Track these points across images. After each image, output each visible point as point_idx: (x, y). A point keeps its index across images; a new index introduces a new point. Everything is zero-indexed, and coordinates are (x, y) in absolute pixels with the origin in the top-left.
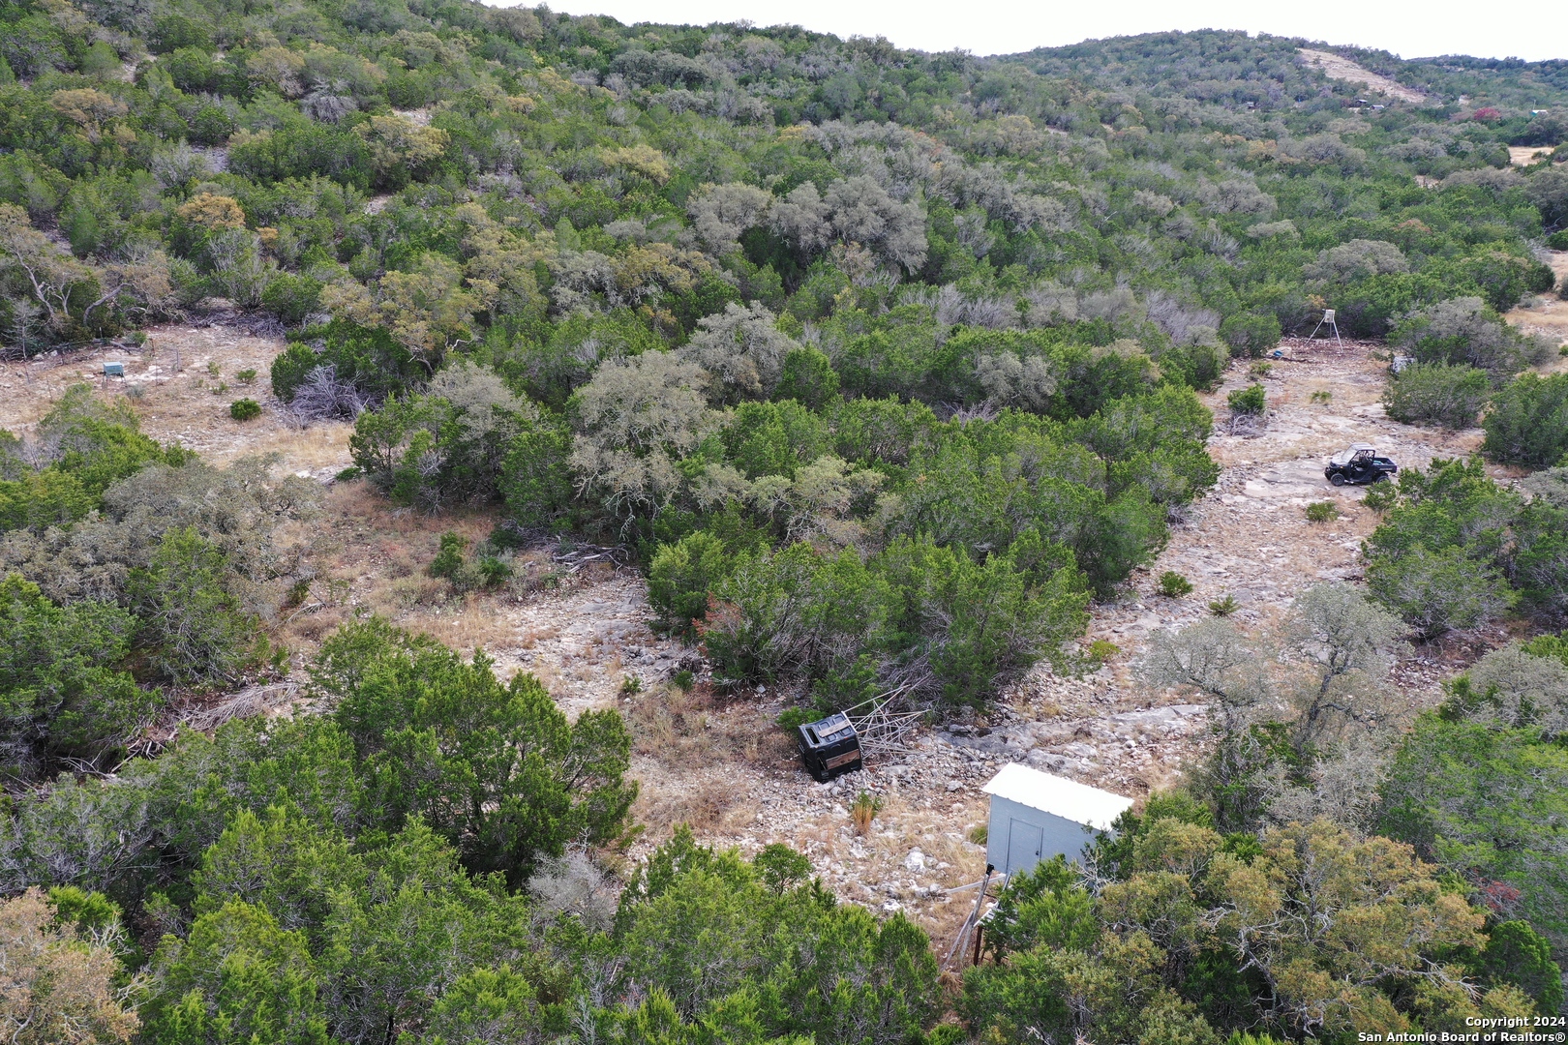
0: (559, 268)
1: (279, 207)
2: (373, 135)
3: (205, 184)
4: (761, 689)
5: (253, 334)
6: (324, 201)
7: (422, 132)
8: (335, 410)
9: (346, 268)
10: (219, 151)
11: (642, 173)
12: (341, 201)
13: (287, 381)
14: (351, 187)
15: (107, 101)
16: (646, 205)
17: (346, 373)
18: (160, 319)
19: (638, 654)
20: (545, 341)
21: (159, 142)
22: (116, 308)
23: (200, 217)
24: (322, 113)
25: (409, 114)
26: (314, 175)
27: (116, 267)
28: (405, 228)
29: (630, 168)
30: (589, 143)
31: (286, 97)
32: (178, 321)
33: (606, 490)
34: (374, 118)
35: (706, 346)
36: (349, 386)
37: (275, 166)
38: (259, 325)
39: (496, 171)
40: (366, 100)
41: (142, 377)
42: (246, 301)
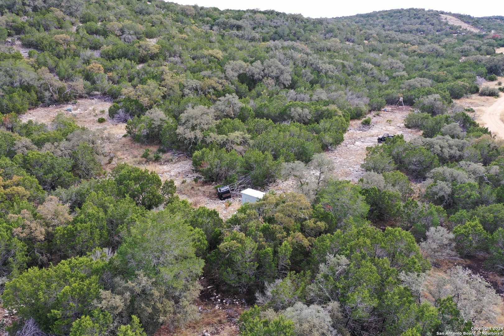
0: (186, 84)
1: (113, 67)
2: (140, 47)
3: (94, 61)
4: (214, 183)
5: (105, 101)
6: (125, 66)
7: (154, 46)
8: (124, 121)
9: (130, 84)
10: (98, 51)
11: (215, 57)
12: (130, 65)
13: (112, 113)
14: (133, 62)
15: (69, 38)
16: (213, 67)
17: (127, 111)
18: (81, 97)
19: (187, 176)
20: (179, 103)
21: (82, 49)
22: (70, 94)
23: (92, 70)
24: (126, 40)
25: (151, 40)
26: (123, 58)
27: (70, 83)
28: (147, 73)
29: (212, 56)
30: (201, 48)
31: (117, 36)
32: (86, 98)
33: (186, 139)
34: (140, 42)
35: (219, 105)
36: (128, 114)
37: (113, 56)
38: (106, 99)
39: (174, 57)
40: (139, 36)
41: (76, 112)
42: (103, 92)
